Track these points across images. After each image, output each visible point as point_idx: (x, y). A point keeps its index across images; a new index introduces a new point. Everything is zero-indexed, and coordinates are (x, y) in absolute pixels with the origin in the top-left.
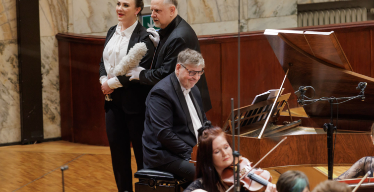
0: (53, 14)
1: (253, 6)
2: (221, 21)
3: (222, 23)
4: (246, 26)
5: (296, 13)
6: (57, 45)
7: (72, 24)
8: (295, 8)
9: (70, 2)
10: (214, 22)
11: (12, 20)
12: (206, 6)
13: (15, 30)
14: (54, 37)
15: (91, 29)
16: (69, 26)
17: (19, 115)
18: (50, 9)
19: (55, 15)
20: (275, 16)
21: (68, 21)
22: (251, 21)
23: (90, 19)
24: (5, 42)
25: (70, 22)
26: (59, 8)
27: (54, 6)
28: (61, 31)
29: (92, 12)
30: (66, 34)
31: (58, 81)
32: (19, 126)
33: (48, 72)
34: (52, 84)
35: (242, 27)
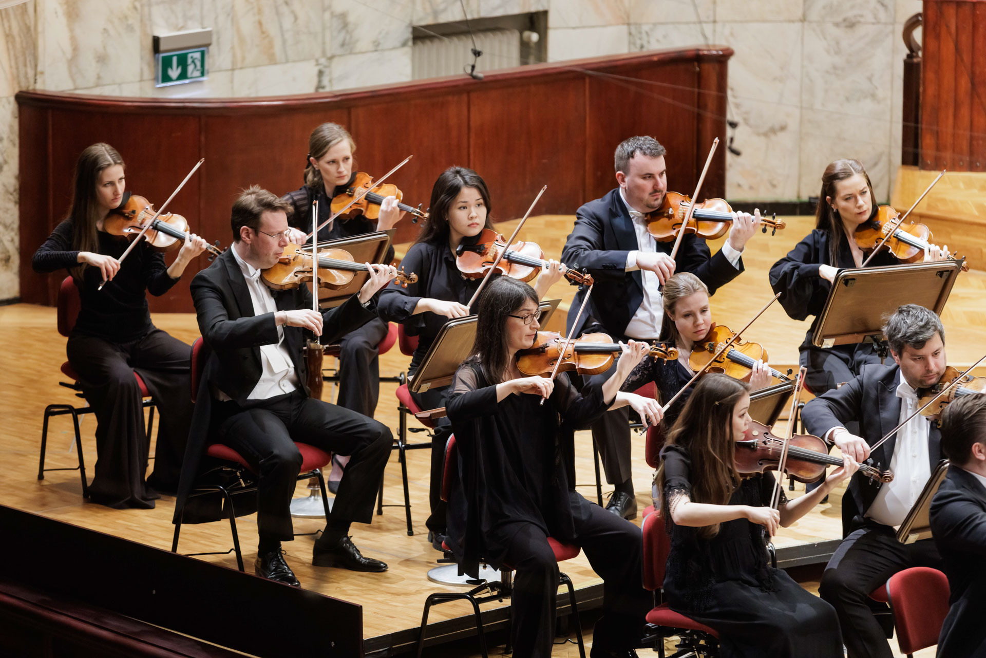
0: (12, 53)
1: (340, 31)
2: (287, 61)
3: (289, 65)
4: (327, 71)
5: (410, 43)
6: (17, 114)
7: (42, 73)
8: (408, 35)
9: (40, 29)
10: (275, 64)
12: (263, 33)
14: (12, 99)
15: (74, 81)
16: (38, 77)
18: (7, 42)
19: (15, 55)
20: (376, 51)
21: (36, 66)
22: (336, 60)
23: (73, 61)
25: (39, 69)
26: (22, 42)
27: (13, 37)
28: (24, 86)
29: (75, 49)
30: (33, 92)
31: (17, 186)
34: (7, 192)
35: (321, 73)
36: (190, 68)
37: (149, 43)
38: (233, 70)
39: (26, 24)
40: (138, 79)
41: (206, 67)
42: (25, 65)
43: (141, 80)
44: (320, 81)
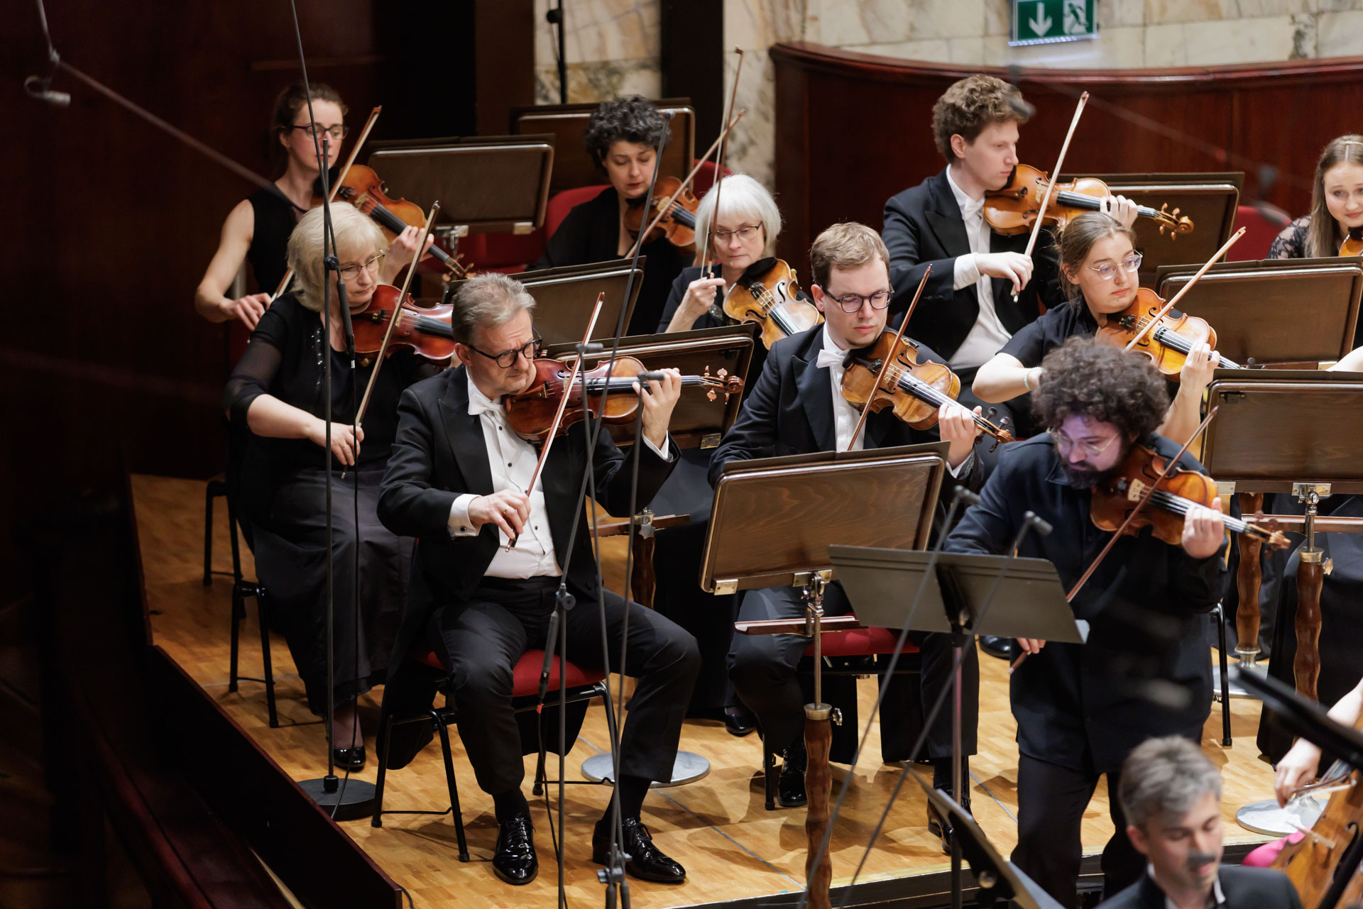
2: (1240, 15)
3: (1244, 22)
4: (1310, 33)
6: (771, 76)
7: (815, 19)
10: (1220, 18)
11: (646, 5)
13: (653, 31)
14: (764, 55)
15: (869, 32)
16: (808, 24)
21: (804, 8)
22: (1323, 21)
23: (868, 4)
24: (626, 65)
25: (810, 12)
28: (783, 37)
30: (798, 47)
33: (743, 151)
35: (1299, 36)
36: (1068, 21)
38: (1145, 25)
40: (980, 32)
41: (1096, 19)
42: (787, 7)
43: (986, 34)
44: (1297, 47)
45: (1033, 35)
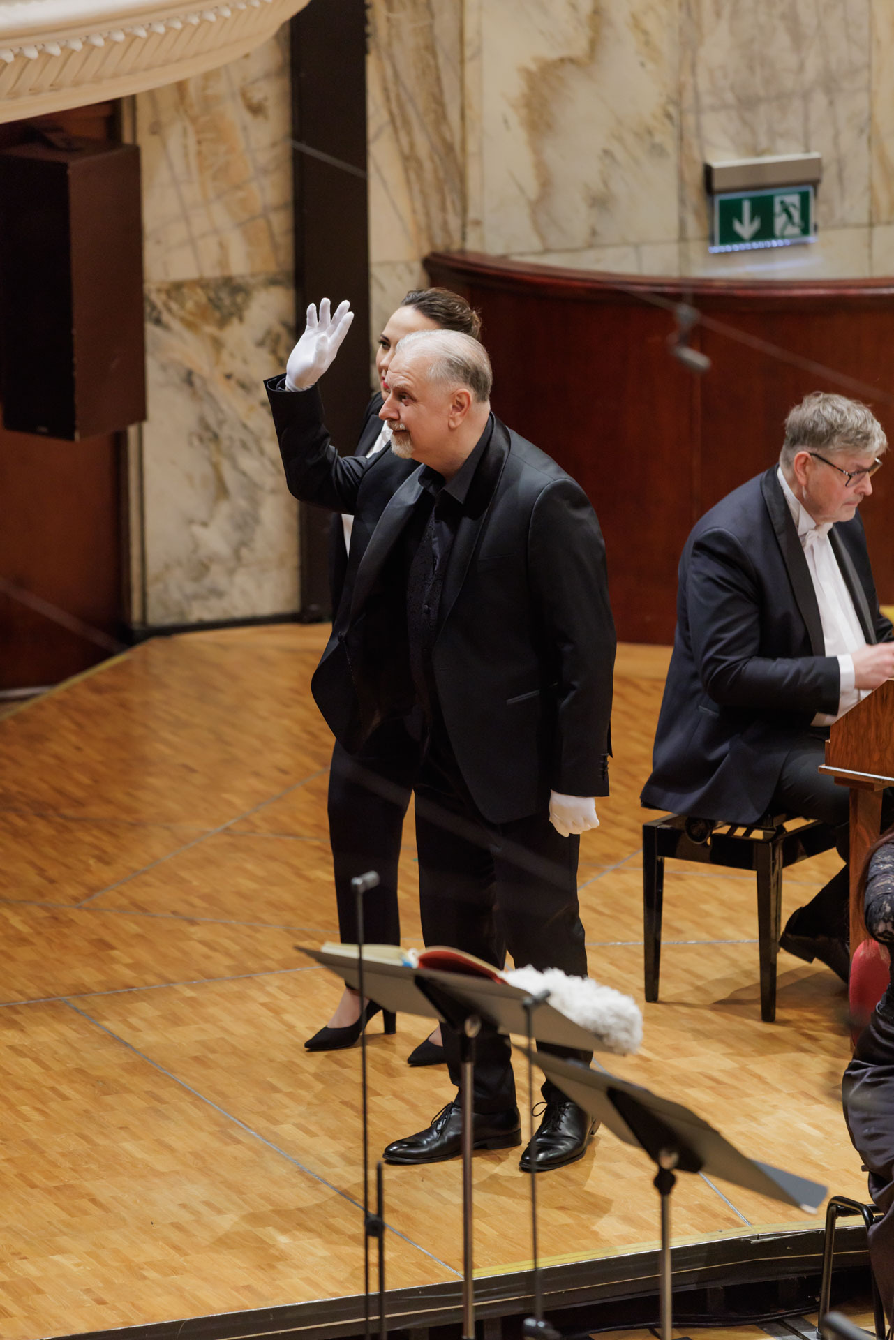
0: (416, 188)
7: (478, 223)
9: (472, 146)
11: (276, 209)
13: (285, 241)
14: (417, 266)
15: (542, 238)
16: (469, 229)
17: (295, 524)
18: (406, 170)
19: (422, 191)
21: (465, 210)
23: (541, 204)
24: (252, 281)
25: (472, 214)
26: (435, 171)
27: (419, 163)
28: (440, 244)
29: (546, 183)
30: (458, 257)
32: (293, 561)
36: (780, 221)
37: (696, 176)
38: (871, 225)
39: (444, 140)
40: (674, 235)
41: (813, 218)
42: (443, 209)
43: (682, 238)
45: (738, 239)
